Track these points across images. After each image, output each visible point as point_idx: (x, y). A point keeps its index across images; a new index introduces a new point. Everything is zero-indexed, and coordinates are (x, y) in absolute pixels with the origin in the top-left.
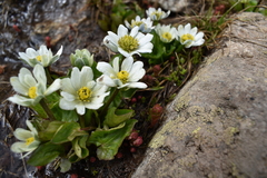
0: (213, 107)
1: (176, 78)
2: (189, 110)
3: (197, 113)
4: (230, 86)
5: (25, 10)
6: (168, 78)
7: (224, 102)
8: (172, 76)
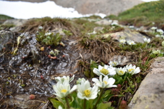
0: (152, 95)
1: (130, 90)
2: (140, 98)
3: (145, 99)
4: (158, 83)
5: (46, 69)
6: (126, 91)
7: (157, 91)
8: (128, 89)
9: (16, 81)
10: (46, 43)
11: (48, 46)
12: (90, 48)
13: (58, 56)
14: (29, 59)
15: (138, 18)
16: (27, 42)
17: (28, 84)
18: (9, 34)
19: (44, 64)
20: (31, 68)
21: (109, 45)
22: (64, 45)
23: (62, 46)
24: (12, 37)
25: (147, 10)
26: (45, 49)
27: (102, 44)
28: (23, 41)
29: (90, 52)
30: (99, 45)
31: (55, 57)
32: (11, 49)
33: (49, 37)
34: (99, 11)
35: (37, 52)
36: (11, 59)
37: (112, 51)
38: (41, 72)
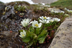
3: (63, 29)
4: (69, 23)
6: (54, 28)
9: (4, 25)
10: (19, 10)
11: (19, 11)
12: (38, 13)
13: (23, 16)
14: (11, 17)
15: (59, 5)
16: (10, 10)
17: (9, 27)
18: (2, 6)
19: (17, 19)
20: (11, 21)
21: (46, 12)
22: (26, 11)
23: (25, 12)
24: (3, 7)
25: (63, 2)
26: (18, 12)
27: (43, 12)
28: (8, 9)
29: (38, 15)
30: (42, 12)
31: (22, 16)
32: (2, 12)
33: (20, 8)
34: (42, 2)
35: (14, 14)
36: (2, 16)
37: (48, 15)
38: (16, 22)
